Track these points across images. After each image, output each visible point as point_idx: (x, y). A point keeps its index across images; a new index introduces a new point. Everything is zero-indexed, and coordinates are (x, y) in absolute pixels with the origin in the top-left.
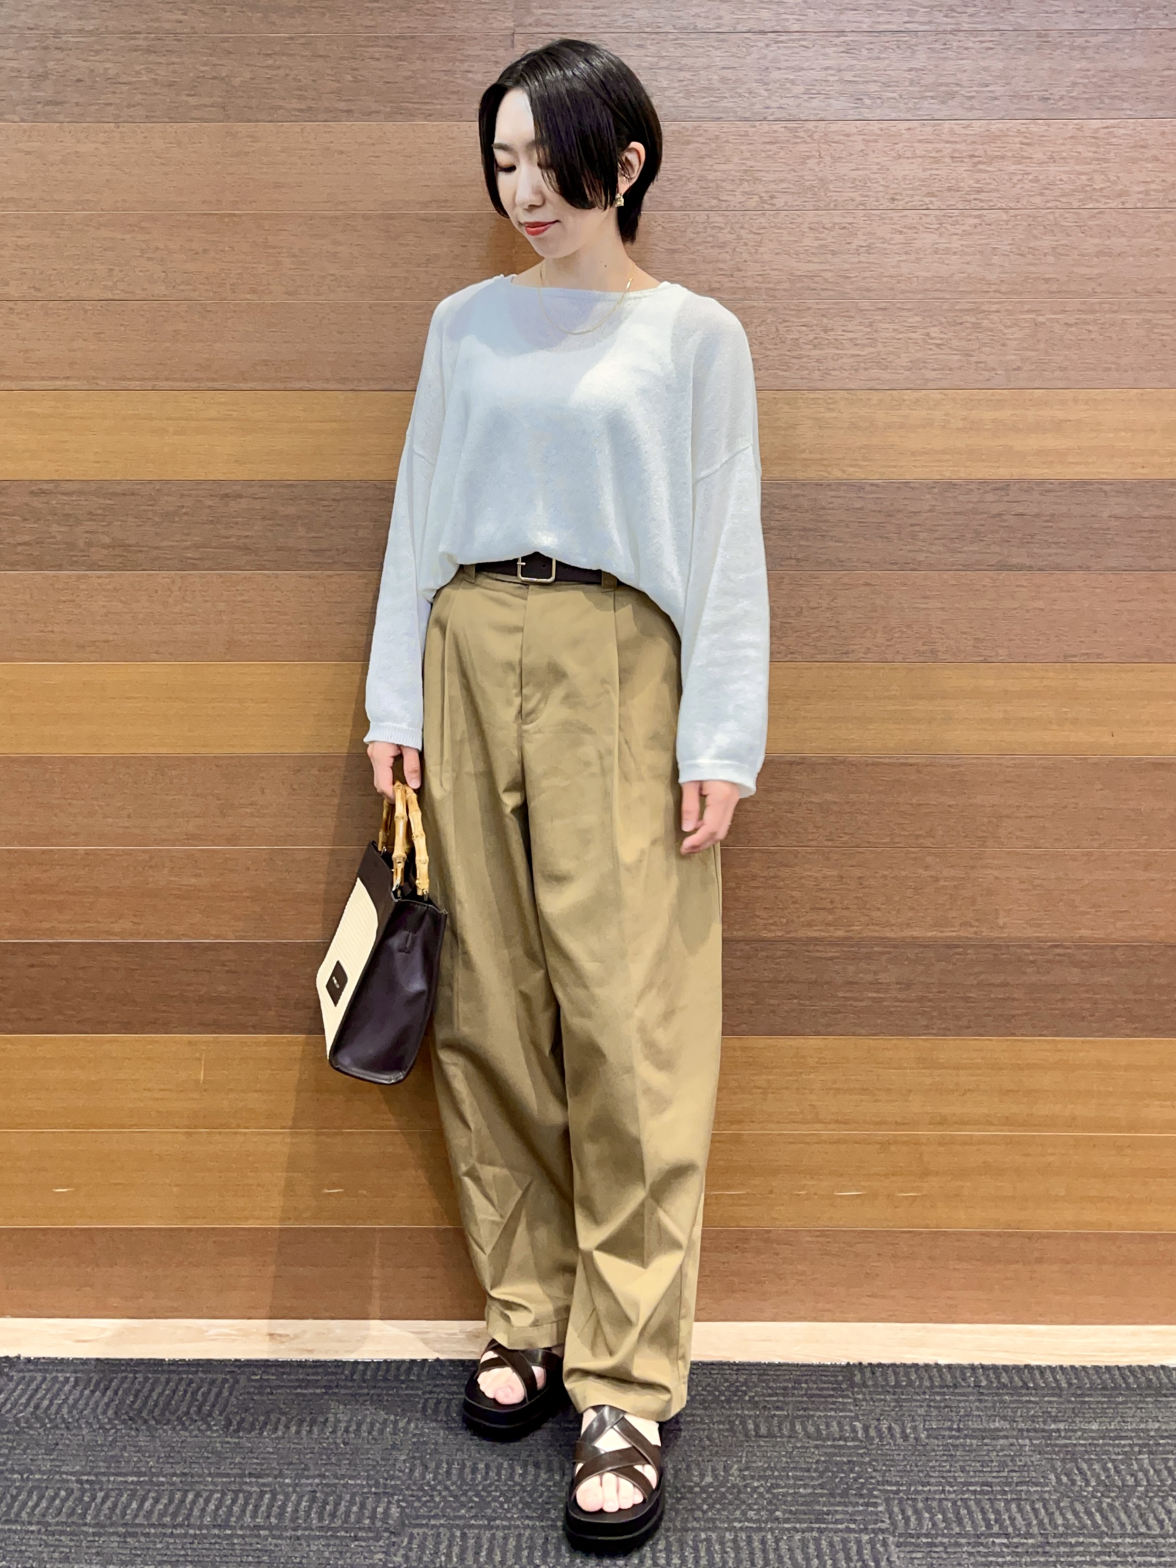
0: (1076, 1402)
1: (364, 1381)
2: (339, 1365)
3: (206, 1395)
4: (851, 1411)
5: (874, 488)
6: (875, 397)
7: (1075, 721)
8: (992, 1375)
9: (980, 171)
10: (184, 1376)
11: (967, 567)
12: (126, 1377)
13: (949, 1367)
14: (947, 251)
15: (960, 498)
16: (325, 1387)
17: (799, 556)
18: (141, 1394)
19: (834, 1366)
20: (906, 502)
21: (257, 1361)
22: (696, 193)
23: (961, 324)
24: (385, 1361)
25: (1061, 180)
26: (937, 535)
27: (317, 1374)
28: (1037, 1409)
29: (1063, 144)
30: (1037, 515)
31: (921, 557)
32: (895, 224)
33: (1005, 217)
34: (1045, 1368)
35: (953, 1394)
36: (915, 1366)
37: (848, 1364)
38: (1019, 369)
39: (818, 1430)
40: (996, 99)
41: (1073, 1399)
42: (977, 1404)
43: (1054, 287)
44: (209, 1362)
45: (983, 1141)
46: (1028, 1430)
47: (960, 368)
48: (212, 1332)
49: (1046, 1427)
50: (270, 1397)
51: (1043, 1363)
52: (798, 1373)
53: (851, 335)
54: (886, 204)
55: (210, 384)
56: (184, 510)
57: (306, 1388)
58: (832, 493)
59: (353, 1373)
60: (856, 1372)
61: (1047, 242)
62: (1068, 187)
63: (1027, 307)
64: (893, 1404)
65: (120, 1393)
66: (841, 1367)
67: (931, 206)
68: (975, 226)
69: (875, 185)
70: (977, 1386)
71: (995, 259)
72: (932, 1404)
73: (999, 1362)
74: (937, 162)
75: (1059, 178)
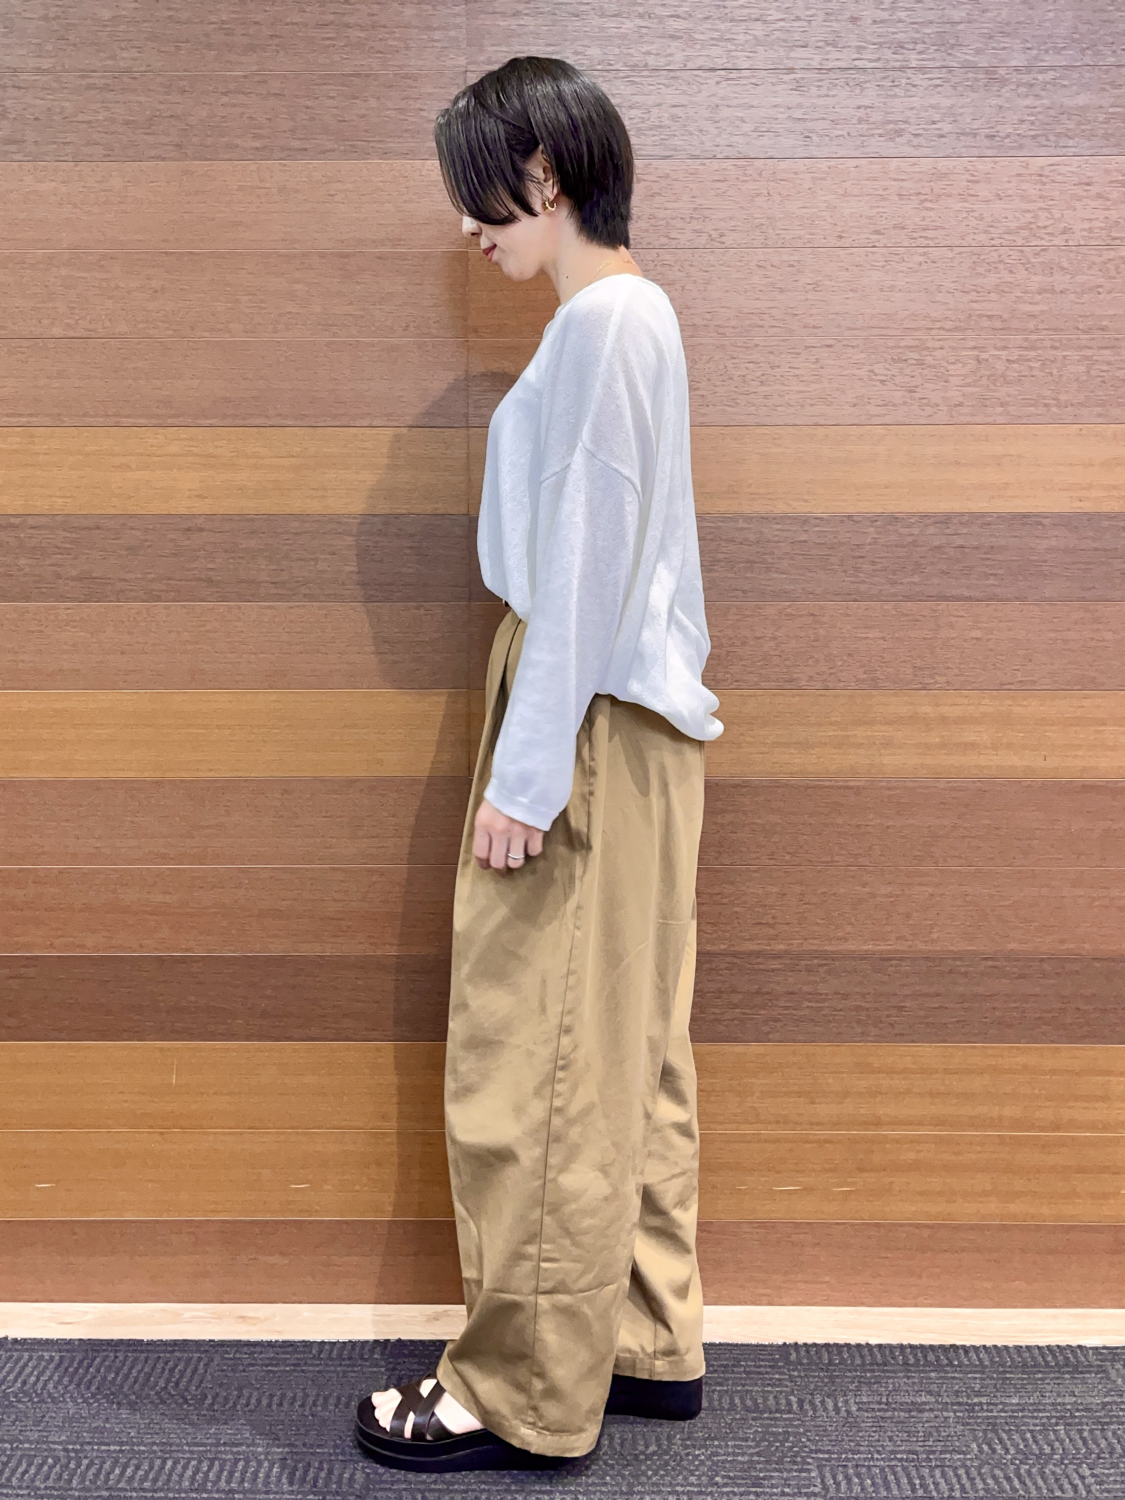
0: (998, 1379)
1: (332, 1359)
2: (307, 1345)
3: (182, 1373)
4: (787, 1386)
5: (818, 521)
6: (821, 431)
7: (1009, 746)
8: (920, 1355)
9: (927, 209)
10: (161, 1355)
11: (908, 598)
12: (107, 1357)
13: (880, 1346)
14: (892, 288)
15: (902, 530)
16: (294, 1365)
17: (746, 588)
18: (122, 1372)
19: (771, 1346)
20: (848, 535)
21: (230, 1341)
22: (647, 231)
23: (906, 360)
24: (350, 1341)
25: (1006, 218)
26: (878, 567)
27: (287, 1353)
28: (961, 1384)
29: (1009, 182)
30: (976, 548)
31: (863, 587)
32: (842, 261)
33: (950, 255)
34: (969, 1347)
35: (883, 1371)
36: (848, 1345)
37: (785, 1344)
38: (961, 405)
39: (756, 1404)
40: (942, 136)
41: (995, 1376)
42: (905, 1380)
43: (998, 324)
44: (185, 1342)
45: (914, 1141)
46: (953, 1404)
47: (905, 403)
48: (187, 1315)
49: (970, 1401)
50: (243, 1374)
51: (968, 1344)
52: (738, 1352)
53: (797, 372)
54: (833, 242)
55: (170, 421)
56: (147, 543)
57: (276, 1365)
58: (779, 527)
59: (320, 1352)
60: (792, 1351)
61: (992, 279)
62: (1013, 225)
63: (971, 344)
64: (826, 1380)
65: (102, 1370)
66: (779, 1347)
67: (877, 244)
68: (920, 264)
69: (823, 223)
70: (906, 1363)
71: (939, 297)
72: (862, 1380)
73: (926, 1342)
74: (885, 199)
75: (1004, 215)
